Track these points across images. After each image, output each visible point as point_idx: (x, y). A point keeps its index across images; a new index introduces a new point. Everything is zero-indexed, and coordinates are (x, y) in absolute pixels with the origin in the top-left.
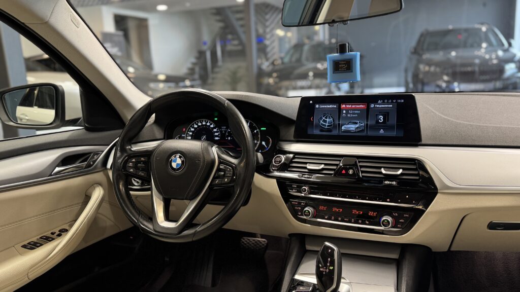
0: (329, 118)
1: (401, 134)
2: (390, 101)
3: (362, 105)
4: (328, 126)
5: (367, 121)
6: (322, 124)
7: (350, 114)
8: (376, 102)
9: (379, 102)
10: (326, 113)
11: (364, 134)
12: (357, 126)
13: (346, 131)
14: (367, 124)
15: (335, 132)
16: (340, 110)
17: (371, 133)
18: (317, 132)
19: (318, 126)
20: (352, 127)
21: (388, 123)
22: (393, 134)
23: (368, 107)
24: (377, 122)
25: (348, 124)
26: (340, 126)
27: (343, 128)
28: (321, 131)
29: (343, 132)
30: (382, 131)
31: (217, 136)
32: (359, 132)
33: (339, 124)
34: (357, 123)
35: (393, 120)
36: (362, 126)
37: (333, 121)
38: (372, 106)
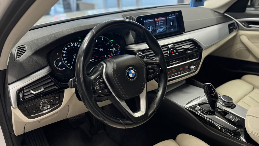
1: (178, 29)
2: (174, 14)
3: (164, 18)
7: (160, 23)
9: (170, 15)
10: (149, 24)
11: (166, 32)
12: (163, 29)
14: (167, 27)
16: (155, 22)
17: (168, 31)
20: (161, 30)
21: (174, 25)
22: (176, 30)
23: (166, 18)
24: (170, 25)
25: (159, 29)
26: (156, 30)
29: (158, 33)
30: (172, 29)
32: (164, 32)
35: (176, 24)
36: (165, 28)
37: (153, 28)
38: (168, 18)
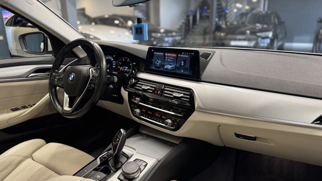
0: (160, 61)
1: (191, 74)
2: (187, 53)
3: (175, 54)
4: (159, 65)
5: (176, 65)
6: (156, 64)
7: (169, 59)
8: (181, 54)
9: (183, 53)
10: (159, 57)
11: (174, 71)
12: (172, 66)
13: (167, 69)
15: (161, 69)
16: (165, 56)
17: (178, 72)
18: (154, 68)
19: (155, 65)
20: (169, 67)
21: (186, 66)
22: (187, 73)
23: (177, 55)
24: (181, 65)
25: (168, 65)
26: (164, 66)
27: (165, 67)
28: (156, 67)
29: (165, 69)
30: (182, 71)
31: (114, 65)
32: (172, 70)
33: (164, 64)
34: (171, 65)
35: (188, 65)
36: (174, 67)
37: (162, 62)
38: (179, 55)
